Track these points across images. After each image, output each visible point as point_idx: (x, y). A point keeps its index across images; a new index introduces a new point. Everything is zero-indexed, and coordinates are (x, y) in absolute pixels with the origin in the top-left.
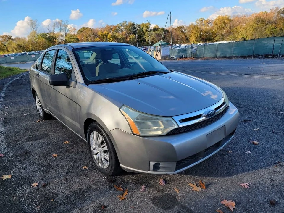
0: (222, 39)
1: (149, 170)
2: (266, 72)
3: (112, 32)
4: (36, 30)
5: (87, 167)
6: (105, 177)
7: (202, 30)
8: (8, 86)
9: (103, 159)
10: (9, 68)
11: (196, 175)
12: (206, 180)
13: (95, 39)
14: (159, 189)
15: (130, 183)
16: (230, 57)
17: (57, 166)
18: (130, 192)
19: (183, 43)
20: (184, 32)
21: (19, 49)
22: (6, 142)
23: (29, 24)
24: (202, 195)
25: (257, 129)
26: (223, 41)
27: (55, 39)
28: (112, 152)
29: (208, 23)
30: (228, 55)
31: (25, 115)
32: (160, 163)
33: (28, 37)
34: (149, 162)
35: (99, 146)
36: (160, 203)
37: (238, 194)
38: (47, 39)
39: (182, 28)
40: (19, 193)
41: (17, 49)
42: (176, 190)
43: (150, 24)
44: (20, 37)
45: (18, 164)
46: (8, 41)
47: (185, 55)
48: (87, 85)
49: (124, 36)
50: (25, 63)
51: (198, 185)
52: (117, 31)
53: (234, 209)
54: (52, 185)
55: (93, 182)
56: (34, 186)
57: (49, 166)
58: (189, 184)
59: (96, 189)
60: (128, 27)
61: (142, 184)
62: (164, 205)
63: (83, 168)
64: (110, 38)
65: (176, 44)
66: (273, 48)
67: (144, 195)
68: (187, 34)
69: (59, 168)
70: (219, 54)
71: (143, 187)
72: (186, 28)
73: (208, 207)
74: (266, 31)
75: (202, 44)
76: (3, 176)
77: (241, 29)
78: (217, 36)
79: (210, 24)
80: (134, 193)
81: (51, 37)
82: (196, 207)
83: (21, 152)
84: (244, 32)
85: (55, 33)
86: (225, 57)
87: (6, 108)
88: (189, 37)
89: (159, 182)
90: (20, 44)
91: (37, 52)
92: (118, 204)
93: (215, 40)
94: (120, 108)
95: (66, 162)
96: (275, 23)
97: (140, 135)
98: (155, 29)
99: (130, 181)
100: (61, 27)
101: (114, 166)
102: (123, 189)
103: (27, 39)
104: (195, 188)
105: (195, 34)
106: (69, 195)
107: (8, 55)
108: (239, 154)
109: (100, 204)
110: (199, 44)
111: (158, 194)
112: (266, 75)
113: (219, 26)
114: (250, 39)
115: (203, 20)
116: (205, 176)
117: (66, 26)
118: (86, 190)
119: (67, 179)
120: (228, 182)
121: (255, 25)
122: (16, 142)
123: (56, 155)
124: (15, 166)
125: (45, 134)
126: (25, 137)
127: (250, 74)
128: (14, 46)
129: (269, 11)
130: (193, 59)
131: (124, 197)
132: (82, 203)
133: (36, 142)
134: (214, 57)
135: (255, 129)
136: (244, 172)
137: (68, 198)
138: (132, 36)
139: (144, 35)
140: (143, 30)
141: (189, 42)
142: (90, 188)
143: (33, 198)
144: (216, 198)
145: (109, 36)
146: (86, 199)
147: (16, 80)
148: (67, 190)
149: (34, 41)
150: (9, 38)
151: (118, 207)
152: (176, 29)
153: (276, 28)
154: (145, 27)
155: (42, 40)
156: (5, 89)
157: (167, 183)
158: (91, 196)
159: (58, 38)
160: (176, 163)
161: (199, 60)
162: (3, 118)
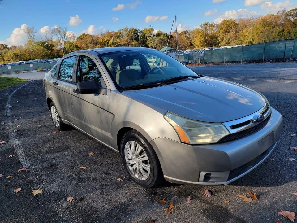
0: (228, 44)
1: (198, 181)
2: (283, 76)
3: (113, 38)
4: (33, 38)
5: (122, 179)
6: (143, 190)
7: (207, 35)
8: (12, 97)
9: (142, 170)
10: (8, 78)
11: (243, 185)
12: (256, 190)
13: (95, 46)
14: (206, 201)
15: (172, 195)
16: (239, 62)
17: (88, 179)
18: (176, 205)
19: (187, 49)
20: (188, 37)
21: (16, 58)
22: (26, 155)
23: (26, 32)
24: (256, 206)
25: (294, 135)
26: (229, 45)
27: (53, 47)
28: (155, 163)
29: (212, 26)
30: (237, 60)
31: (38, 126)
32: (211, 173)
33: (25, 45)
34: (200, 172)
35: (137, 156)
36: (212, 216)
37: (293, 204)
38: (45, 47)
39: (186, 33)
40: (55, 209)
41: (14, 59)
42: (225, 201)
43: (153, 30)
44: (17, 46)
45: (45, 177)
46: (3, 50)
47: (192, 60)
48: (121, 92)
49: (126, 43)
50: (24, 72)
51: (248, 195)
52: (118, 37)
53: (294, 219)
54: (88, 200)
55: (133, 195)
56: (70, 201)
57: (80, 179)
58: (237, 195)
59: (138, 202)
60: (130, 33)
61: (186, 196)
62: (216, 218)
63: (117, 180)
64: (112, 45)
65: (180, 50)
66: (285, 52)
67: (192, 208)
68: (192, 39)
69: (91, 181)
70: (227, 59)
71: (189, 199)
72: (191, 32)
73: (266, 219)
74: (274, 35)
75: (207, 49)
76: (33, 192)
77: (248, 33)
78: (222, 40)
79: (215, 28)
80: (181, 206)
81: (49, 45)
82: (252, 219)
83: (45, 165)
84: (250, 36)
85: (53, 40)
86: (234, 62)
87: (16, 119)
88: (193, 42)
89: (204, 194)
90: (16, 53)
91: (35, 61)
92: (166, 217)
93: (221, 45)
94: (164, 115)
95: (97, 174)
96: (282, 25)
97: (190, 143)
98: (158, 35)
99: (172, 193)
100: (59, 35)
101: (156, 177)
102: (167, 202)
103: (24, 48)
104: (246, 199)
105: (200, 39)
106: (110, 209)
107: (5, 65)
108: (282, 162)
109: (147, 218)
110: (205, 50)
111: (207, 207)
112: (284, 79)
113: (225, 30)
114: (257, 43)
115: (208, 24)
116: (253, 186)
117: (65, 33)
118: (127, 204)
119: (103, 192)
120: (279, 192)
121: (261, 29)
122: (37, 155)
123: (85, 168)
124: (43, 180)
125: (66, 146)
126: (46, 150)
127: (267, 79)
128: (10, 55)
129: (275, 14)
130: (200, 65)
131: (171, 210)
132: (127, 218)
133: (58, 154)
134: (223, 62)
135: (292, 135)
136: (293, 181)
137: (110, 212)
138: (135, 42)
139: (147, 40)
140: (145, 36)
141: (194, 48)
142: (130, 201)
143: (72, 214)
144: (272, 209)
145: (110, 43)
146: (129, 213)
147: (19, 90)
148: (106, 204)
149: (31, 50)
150: (5, 47)
151: (167, 221)
152: (180, 34)
153: (283, 31)
154: (147, 33)
155: (39, 48)
156: (9, 99)
157: (214, 194)
158: (134, 210)
159: (56, 46)
160: (229, 172)
161: (207, 66)
162: (17, 130)
